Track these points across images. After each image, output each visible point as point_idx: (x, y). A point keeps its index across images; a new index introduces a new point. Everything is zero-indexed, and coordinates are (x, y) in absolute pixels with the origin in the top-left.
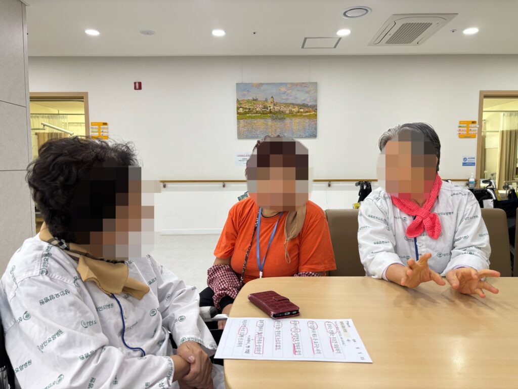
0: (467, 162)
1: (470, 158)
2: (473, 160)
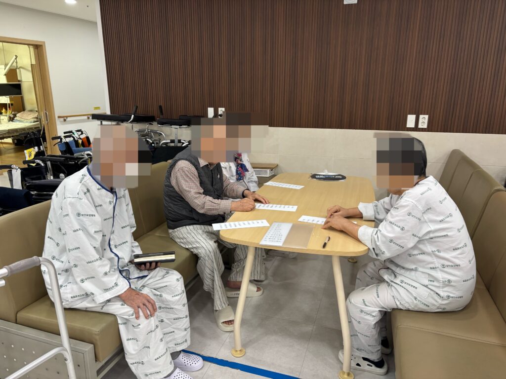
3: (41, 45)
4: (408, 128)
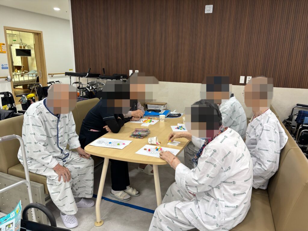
0: (4, 67)
1: (5, 65)
2: (7, 66)
3: (40, 34)
4: (240, 83)
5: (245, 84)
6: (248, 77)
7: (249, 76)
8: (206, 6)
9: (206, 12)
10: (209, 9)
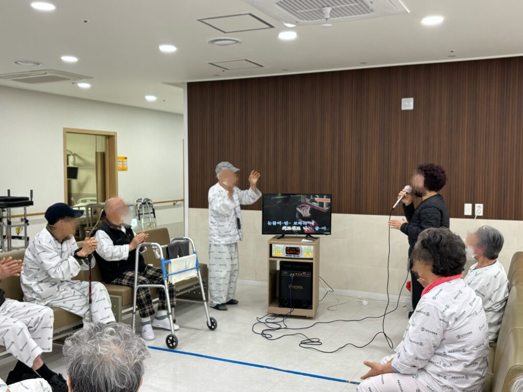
3: (114, 136)
4: (466, 216)
5: (472, 216)
6: (477, 205)
7: (479, 203)
8: (403, 100)
9: (403, 108)
10: (408, 104)
